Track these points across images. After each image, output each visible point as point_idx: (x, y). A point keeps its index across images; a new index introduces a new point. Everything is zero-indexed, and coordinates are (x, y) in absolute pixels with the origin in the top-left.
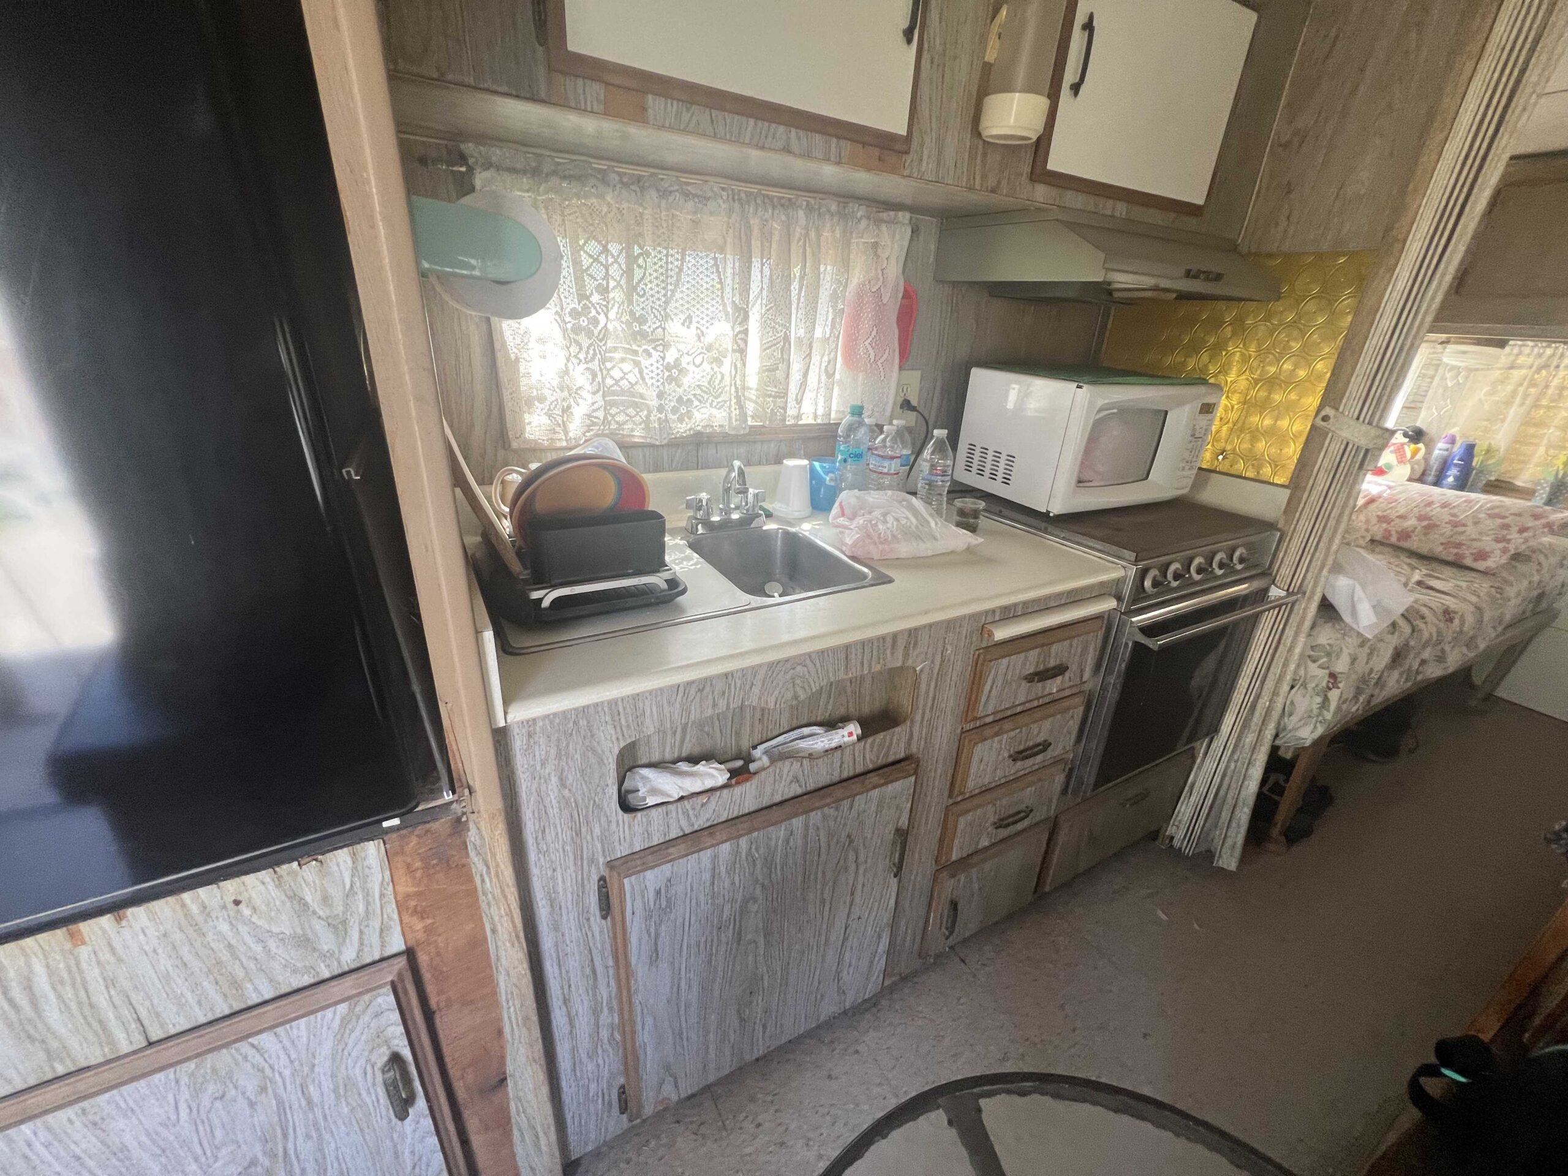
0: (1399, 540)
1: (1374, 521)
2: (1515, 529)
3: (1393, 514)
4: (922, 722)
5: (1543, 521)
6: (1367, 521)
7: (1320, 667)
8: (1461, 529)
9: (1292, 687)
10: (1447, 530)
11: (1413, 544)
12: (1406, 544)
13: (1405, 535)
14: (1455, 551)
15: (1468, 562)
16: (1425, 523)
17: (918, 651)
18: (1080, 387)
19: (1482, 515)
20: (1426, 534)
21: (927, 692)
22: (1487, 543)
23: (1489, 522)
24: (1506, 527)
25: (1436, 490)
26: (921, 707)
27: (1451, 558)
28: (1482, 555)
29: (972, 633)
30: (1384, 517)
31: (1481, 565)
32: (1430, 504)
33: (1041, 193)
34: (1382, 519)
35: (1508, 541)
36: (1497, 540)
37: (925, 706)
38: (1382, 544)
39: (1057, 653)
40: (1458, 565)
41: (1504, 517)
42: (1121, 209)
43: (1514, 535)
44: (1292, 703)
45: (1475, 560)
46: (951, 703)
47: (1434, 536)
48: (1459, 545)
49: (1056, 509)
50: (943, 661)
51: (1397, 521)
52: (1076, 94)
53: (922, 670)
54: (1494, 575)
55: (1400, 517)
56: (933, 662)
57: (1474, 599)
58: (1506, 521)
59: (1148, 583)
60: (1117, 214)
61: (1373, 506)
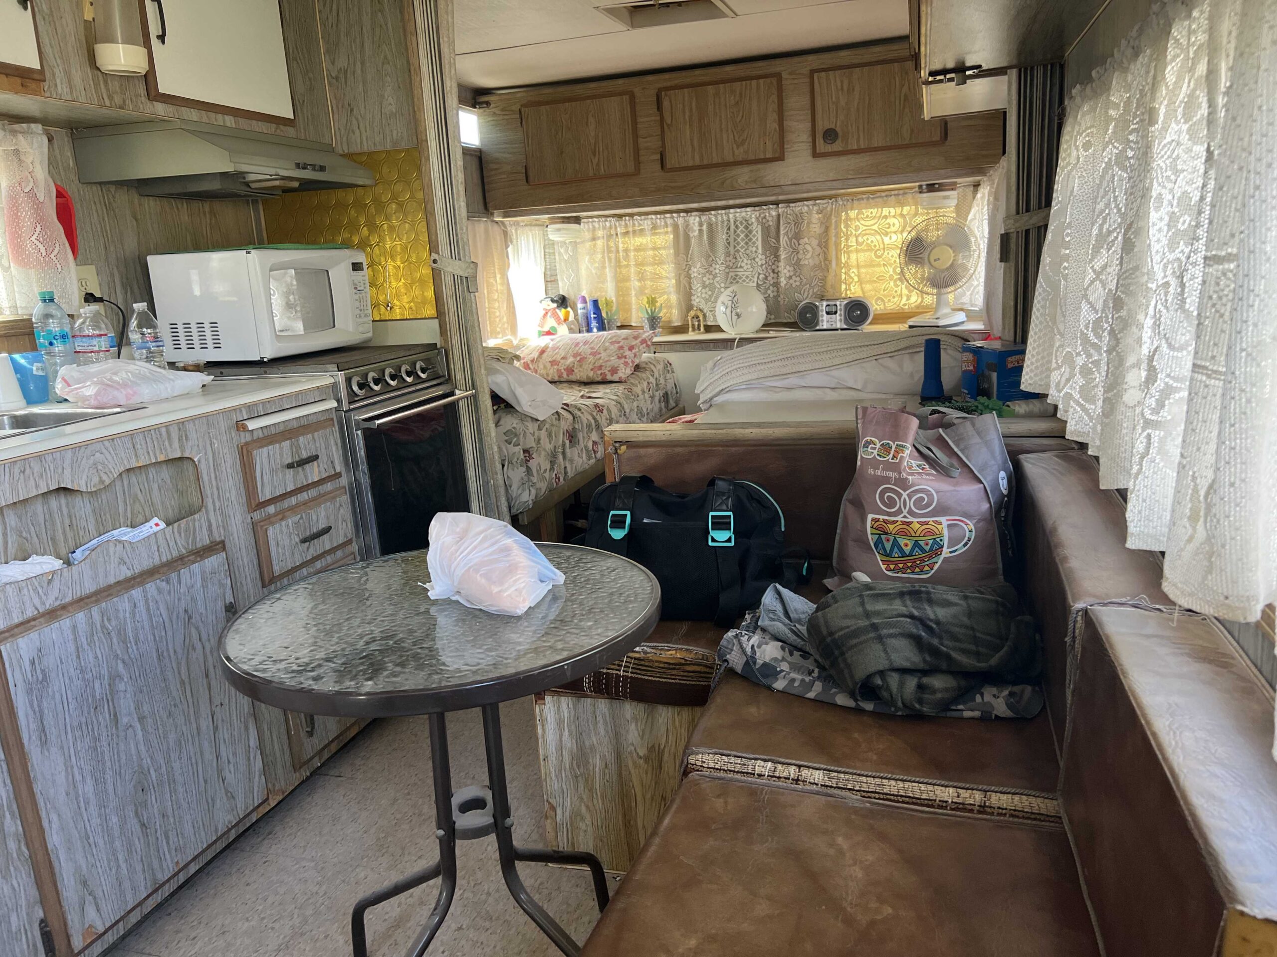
0: (568, 375)
1: (549, 365)
2: (626, 348)
3: (558, 358)
4: (215, 510)
5: (640, 339)
6: (545, 367)
7: (515, 445)
8: (598, 356)
9: (503, 466)
10: (591, 359)
11: (578, 375)
12: (573, 378)
13: (570, 370)
14: (599, 372)
15: (609, 377)
16: (578, 358)
17: (190, 444)
18: (249, 253)
19: (607, 344)
20: (581, 366)
21: (210, 482)
22: (614, 361)
23: (612, 347)
24: (621, 348)
25: (581, 335)
26: (209, 496)
27: (599, 379)
28: (614, 371)
29: (230, 429)
30: (554, 361)
31: (615, 378)
32: (577, 344)
33: (160, 109)
34: (553, 363)
35: (625, 357)
36: (619, 358)
37: (212, 495)
38: (561, 382)
39: (306, 445)
40: (604, 382)
41: (619, 342)
42: (229, 121)
43: (628, 353)
44: (508, 477)
45: (612, 375)
46: (234, 492)
47: (585, 366)
48: (600, 367)
49: (268, 355)
50: (214, 454)
51: (562, 361)
52: (163, 42)
53: (199, 461)
54: (625, 382)
55: (563, 358)
56: (206, 454)
57: (615, 398)
58: (621, 344)
59: (355, 388)
60: (228, 124)
61: (545, 355)
